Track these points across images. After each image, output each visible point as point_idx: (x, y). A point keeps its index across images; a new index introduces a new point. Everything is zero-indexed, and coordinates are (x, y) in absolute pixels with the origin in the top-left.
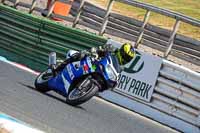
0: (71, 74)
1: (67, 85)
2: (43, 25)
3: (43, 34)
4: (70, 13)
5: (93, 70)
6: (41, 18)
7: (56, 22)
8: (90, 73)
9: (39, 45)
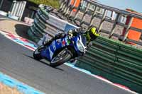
0: (54, 47)
1: (52, 54)
2: (120, 47)
3: (119, 54)
4: (140, 38)
5: (68, 44)
6: (118, 42)
7: (129, 45)
8: (66, 46)
9: (116, 63)
